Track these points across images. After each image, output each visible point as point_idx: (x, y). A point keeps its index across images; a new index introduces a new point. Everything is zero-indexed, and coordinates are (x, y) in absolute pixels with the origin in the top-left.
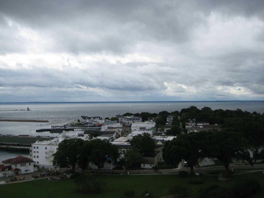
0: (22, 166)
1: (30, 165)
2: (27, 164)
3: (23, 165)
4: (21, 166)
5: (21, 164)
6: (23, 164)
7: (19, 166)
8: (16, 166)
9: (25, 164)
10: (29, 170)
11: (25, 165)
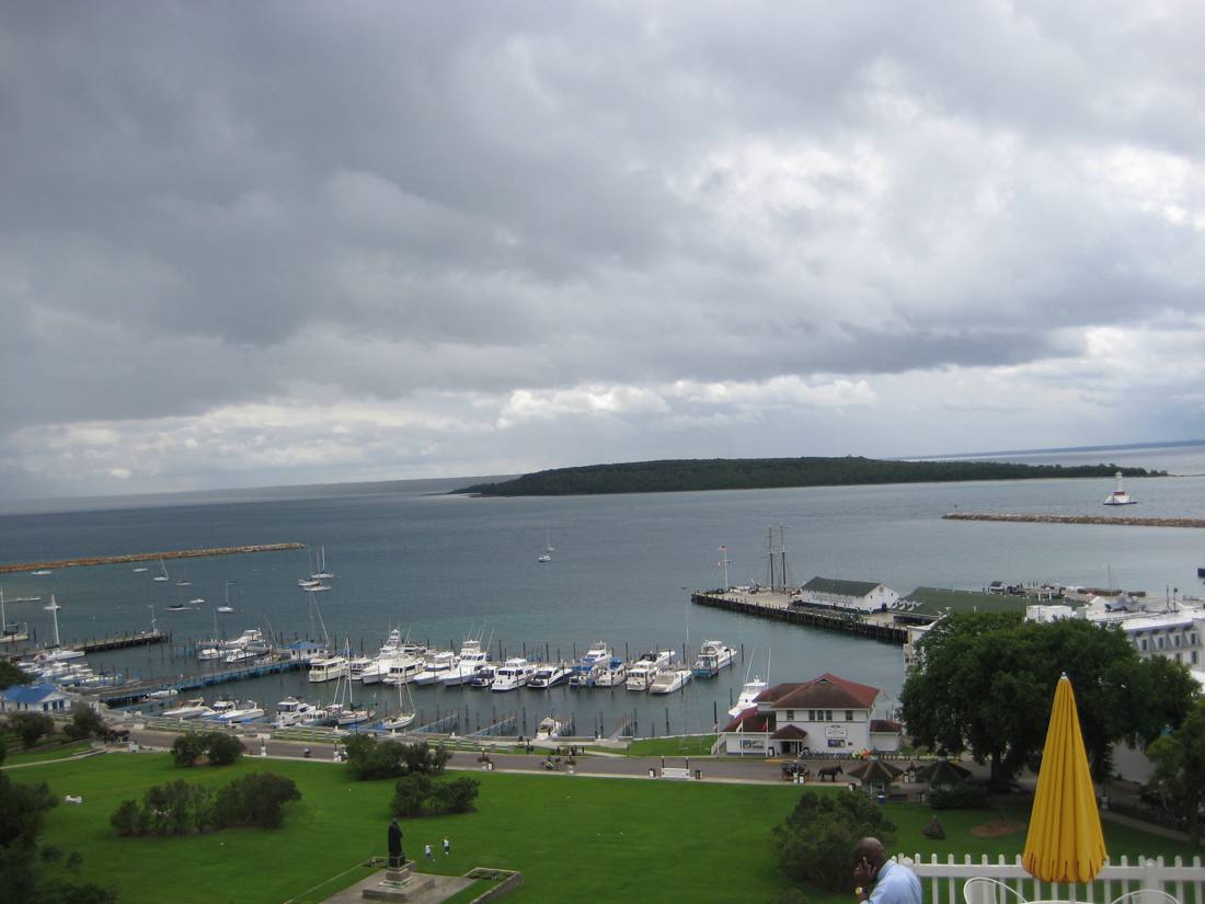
0: (816, 719)
1: (849, 718)
2: (839, 716)
3: (821, 718)
4: (812, 718)
5: (812, 712)
6: (820, 712)
7: (801, 720)
8: (790, 715)
9: (829, 712)
10: (847, 741)
11: (829, 718)
